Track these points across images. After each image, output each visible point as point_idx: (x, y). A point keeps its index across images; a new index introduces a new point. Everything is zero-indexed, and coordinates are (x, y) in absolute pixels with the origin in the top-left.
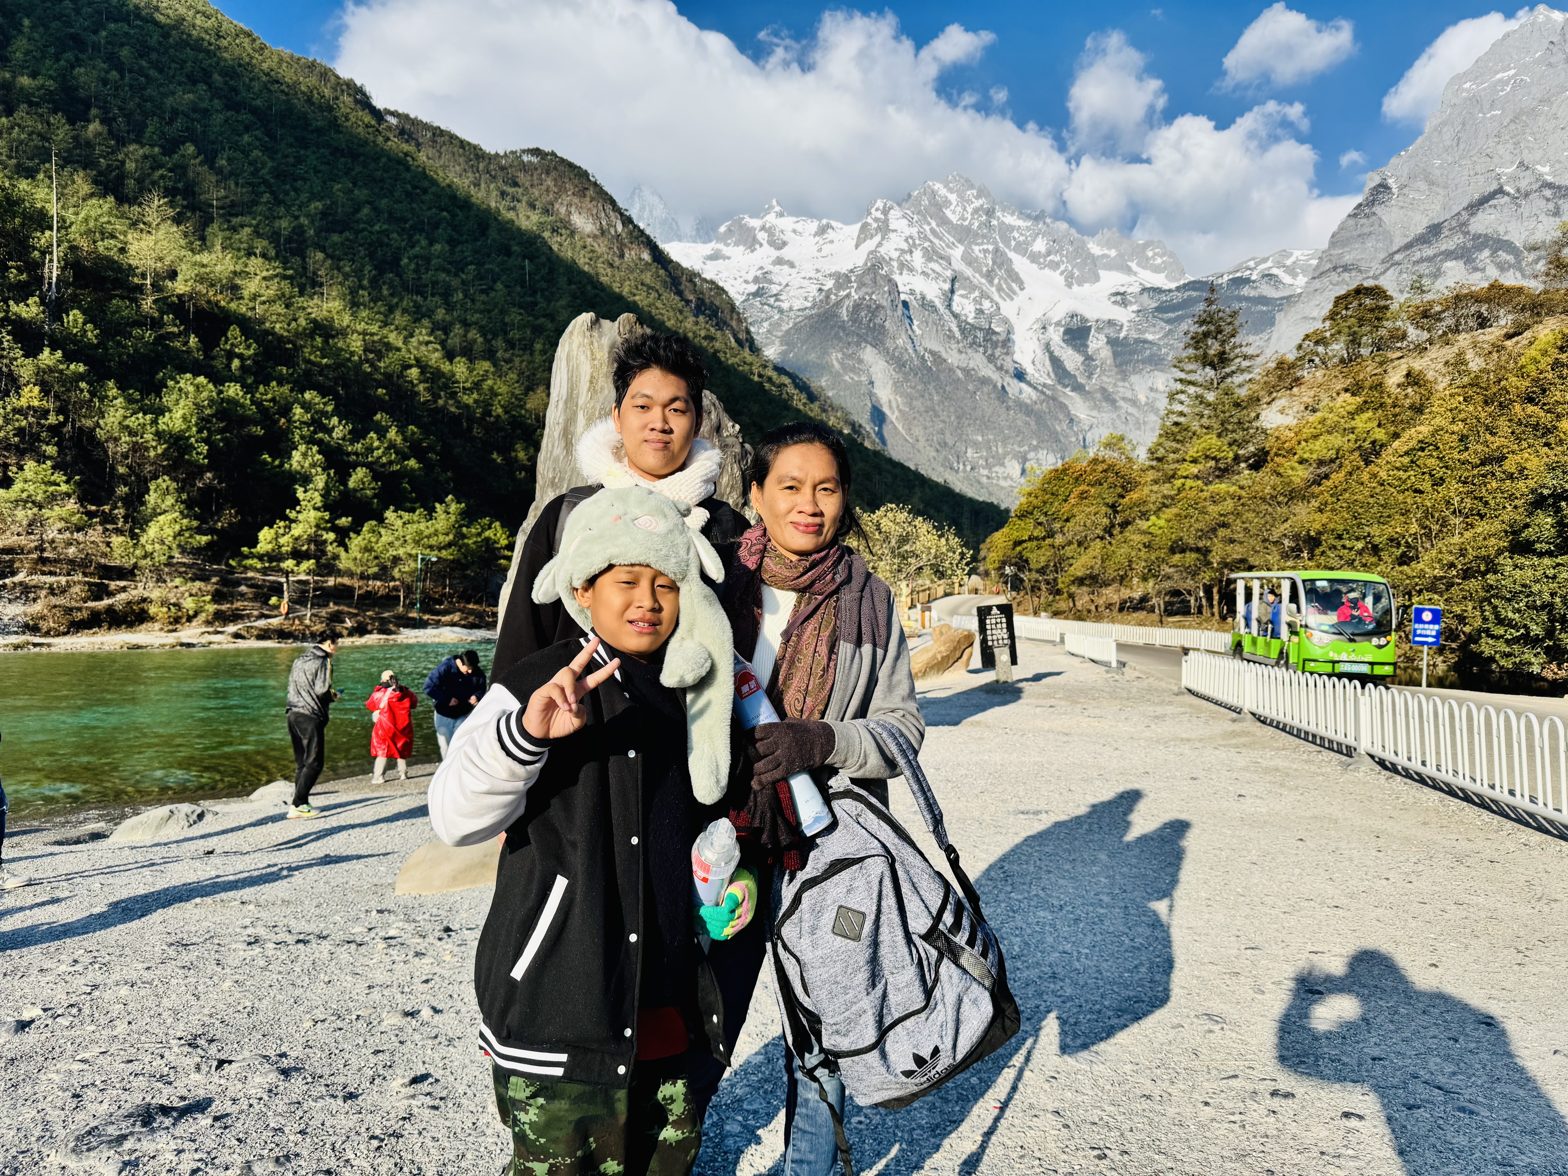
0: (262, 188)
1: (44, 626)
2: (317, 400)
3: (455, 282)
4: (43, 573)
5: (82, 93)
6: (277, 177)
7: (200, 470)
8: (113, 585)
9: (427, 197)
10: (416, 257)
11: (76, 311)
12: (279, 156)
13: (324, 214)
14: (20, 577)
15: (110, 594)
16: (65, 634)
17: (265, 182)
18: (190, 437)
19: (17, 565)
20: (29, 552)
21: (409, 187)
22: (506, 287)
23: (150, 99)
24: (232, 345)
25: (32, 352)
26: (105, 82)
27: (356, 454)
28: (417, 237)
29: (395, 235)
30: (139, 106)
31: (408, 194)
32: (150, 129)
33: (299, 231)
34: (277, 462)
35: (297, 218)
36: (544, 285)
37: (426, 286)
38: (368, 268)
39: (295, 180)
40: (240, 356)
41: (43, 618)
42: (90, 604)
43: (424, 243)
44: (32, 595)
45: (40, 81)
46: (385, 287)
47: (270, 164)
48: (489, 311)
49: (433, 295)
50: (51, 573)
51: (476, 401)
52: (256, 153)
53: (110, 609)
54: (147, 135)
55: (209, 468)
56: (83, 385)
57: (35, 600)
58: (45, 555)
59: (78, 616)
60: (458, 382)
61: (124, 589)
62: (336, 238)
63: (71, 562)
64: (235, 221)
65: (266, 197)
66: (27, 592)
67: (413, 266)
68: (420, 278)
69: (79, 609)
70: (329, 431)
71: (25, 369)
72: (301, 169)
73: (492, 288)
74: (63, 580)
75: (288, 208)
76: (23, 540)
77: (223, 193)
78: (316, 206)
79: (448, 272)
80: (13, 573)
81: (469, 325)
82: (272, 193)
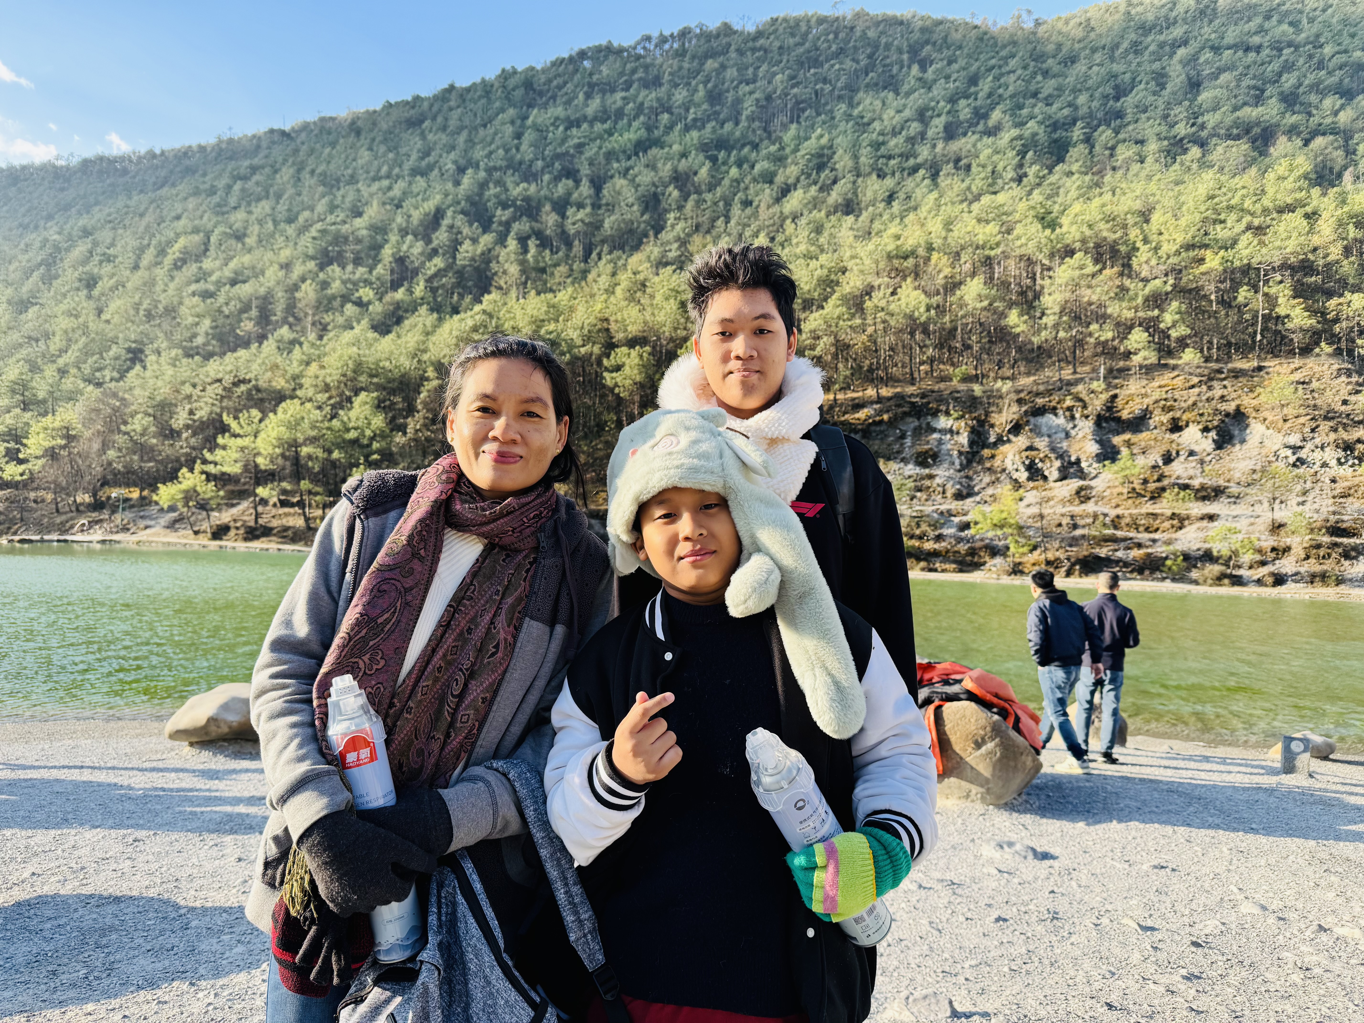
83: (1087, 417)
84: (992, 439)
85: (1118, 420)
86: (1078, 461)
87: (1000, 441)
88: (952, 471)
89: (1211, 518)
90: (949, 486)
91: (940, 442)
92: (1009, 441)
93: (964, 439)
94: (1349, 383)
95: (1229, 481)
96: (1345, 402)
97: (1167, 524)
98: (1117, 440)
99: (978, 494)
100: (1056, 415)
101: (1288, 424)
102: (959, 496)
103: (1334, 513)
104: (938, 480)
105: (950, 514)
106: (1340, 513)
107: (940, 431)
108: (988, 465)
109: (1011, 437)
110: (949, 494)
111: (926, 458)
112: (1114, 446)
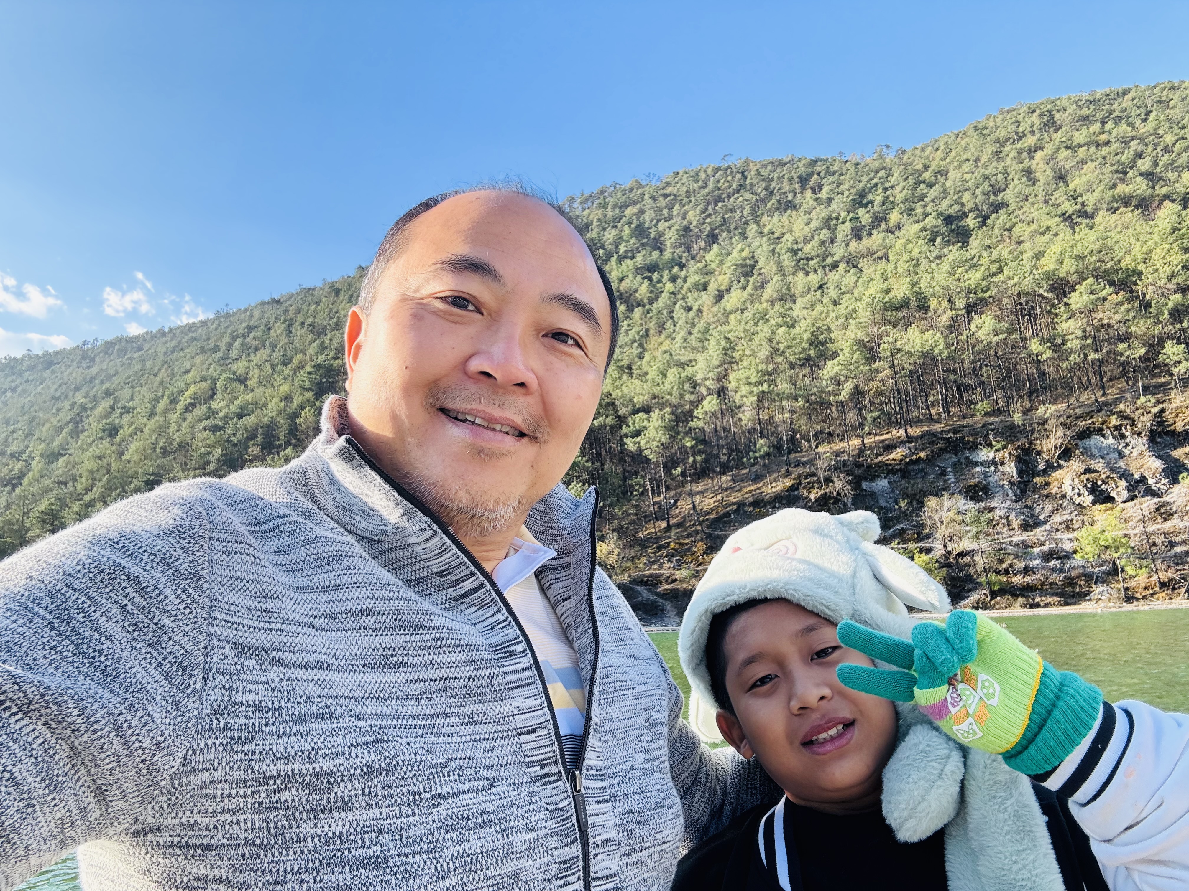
83: (1139, 434)
84: (1042, 467)
85: (1173, 434)
86: (1143, 480)
87: (1051, 467)
88: (1008, 502)
90: (1012, 516)
91: (986, 475)
92: (1060, 467)
93: (1011, 469)
98: (1177, 453)
99: (1046, 522)
100: (1103, 436)
102: (1026, 527)
104: (998, 513)
105: (1025, 545)
107: (982, 464)
108: (1045, 492)
109: (1062, 462)
110: (1015, 525)
111: (976, 492)
112: (1177, 460)
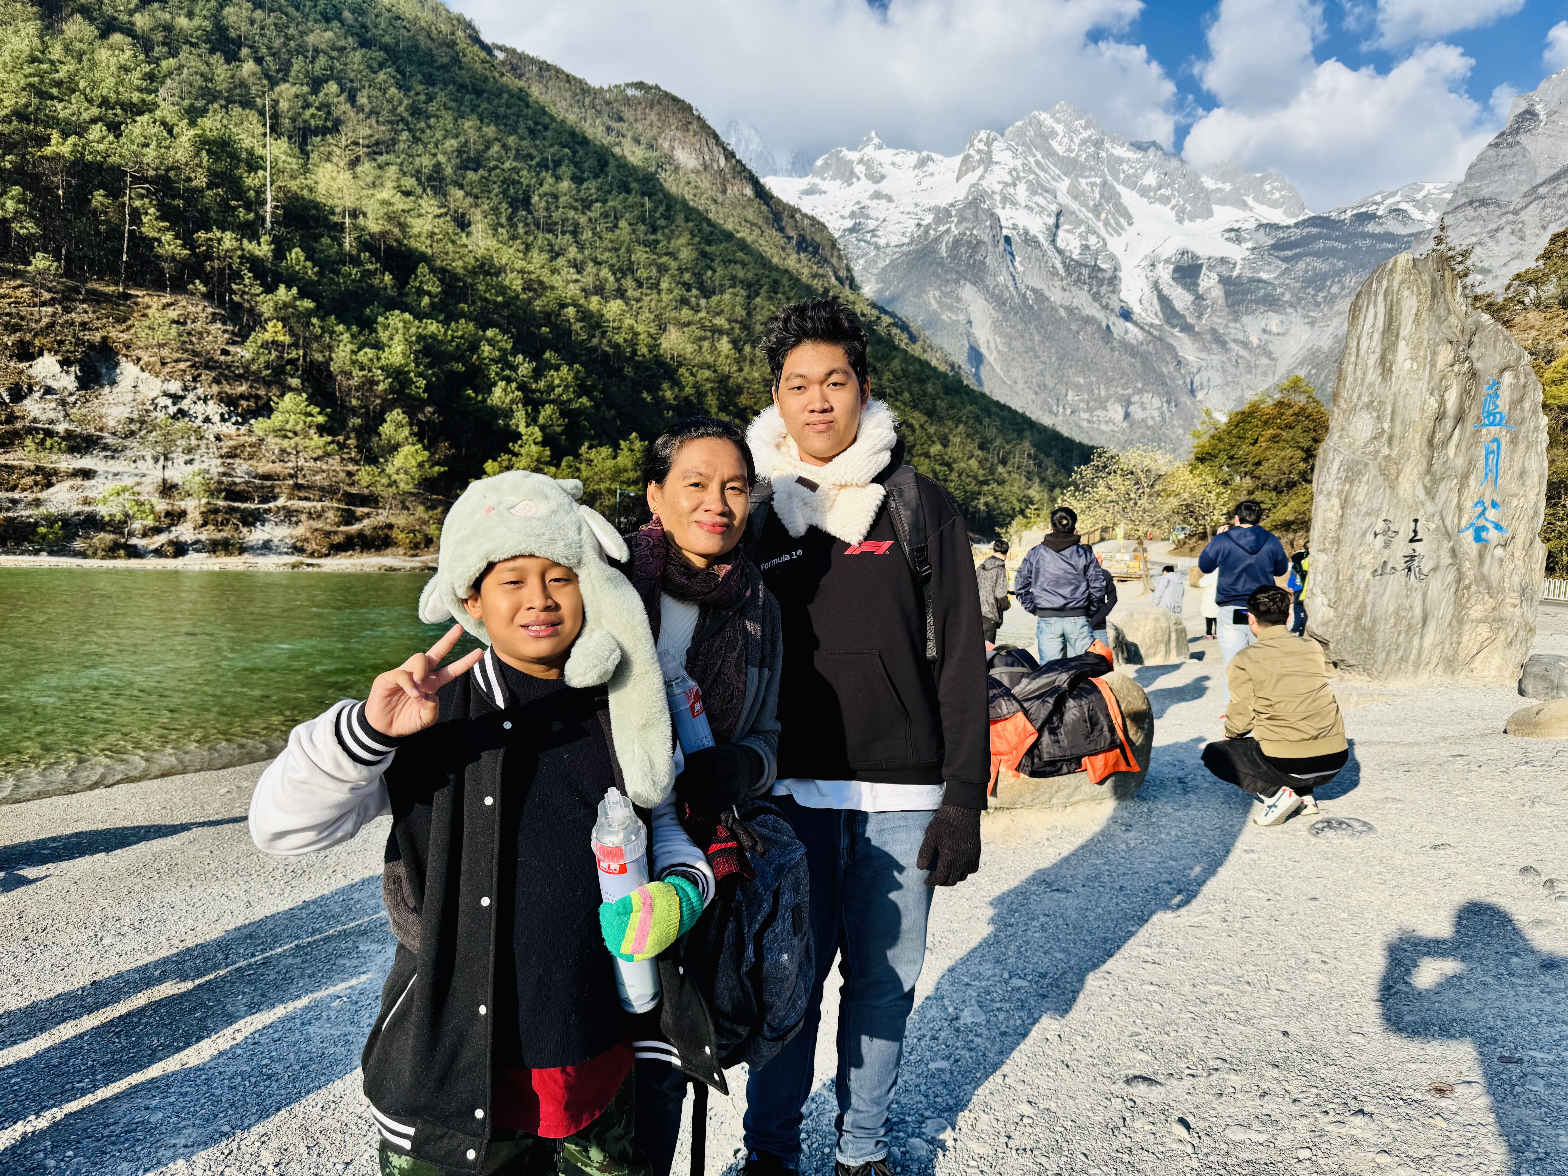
0: (401, 126)
1: (309, 548)
2: (499, 338)
3: (583, 220)
4: (300, 499)
5: (233, 34)
6: (412, 115)
7: (422, 404)
8: (360, 511)
9: (549, 134)
10: (546, 194)
11: (297, 249)
12: (412, 93)
13: (460, 152)
14: (281, 502)
15: (359, 519)
16: (327, 555)
17: (402, 119)
18: (409, 372)
19: (277, 490)
20: (284, 479)
21: (530, 123)
22: (630, 224)
23: (292, 38)
24: (421, 282)
25: (270, 289)
26: (252, 23)
27: (539, 391)
28: (544, 174)
29: (524, 173)
30: (285, 44)
31: (531, 131)
32: (296, 67)
33: (438, 167)
34: (480, 398)
35: (435, 155)
36: (662, 222)
37: (556, 224)
38: (504, 205)
39: (428, 118)
40: (429, 293)
41: (306, 540)
42: (343, 528)
43: (551, 180)
44: (294, 519)
45: (197, 22)
46: (521, 225)
47: (406, 102)
48: (617, 250)
49: (564, 233)
50: (307, 499)
51: (625, 340)
52: (393, 90)
53: (361, 534)
54: (293, 74)
55: (428, 402)
56: (314, 320)
57: (297, 523)
58: (300, 481)
59: (337, 539)
60: (608, 321)
61: (368, 515)
62: (471, 175)
63: (322, 489)
64: (381, 159)
65: (405, 135)
66: (289, 516)
67: (543, 204)
68: (550, 217)
69: (336, 533)
70: (514, 368)
71: (266, 305)
72: (432, 107)
73: (616, 226)
74: (319, 505)
75: (425, 145)
76: (278, 468)
77: (368, 132)
78: (451, 144)
79: (576, 209)
80: (275, 498)
81: (600, 264)
82: (410, 130)
89: (87, 474)
94: (225, 331)
95: (101, 430)
96: (225, 352)
97: (28, 480)
101: (167, 369)
103: (224, 474)
106: (230, 475)
